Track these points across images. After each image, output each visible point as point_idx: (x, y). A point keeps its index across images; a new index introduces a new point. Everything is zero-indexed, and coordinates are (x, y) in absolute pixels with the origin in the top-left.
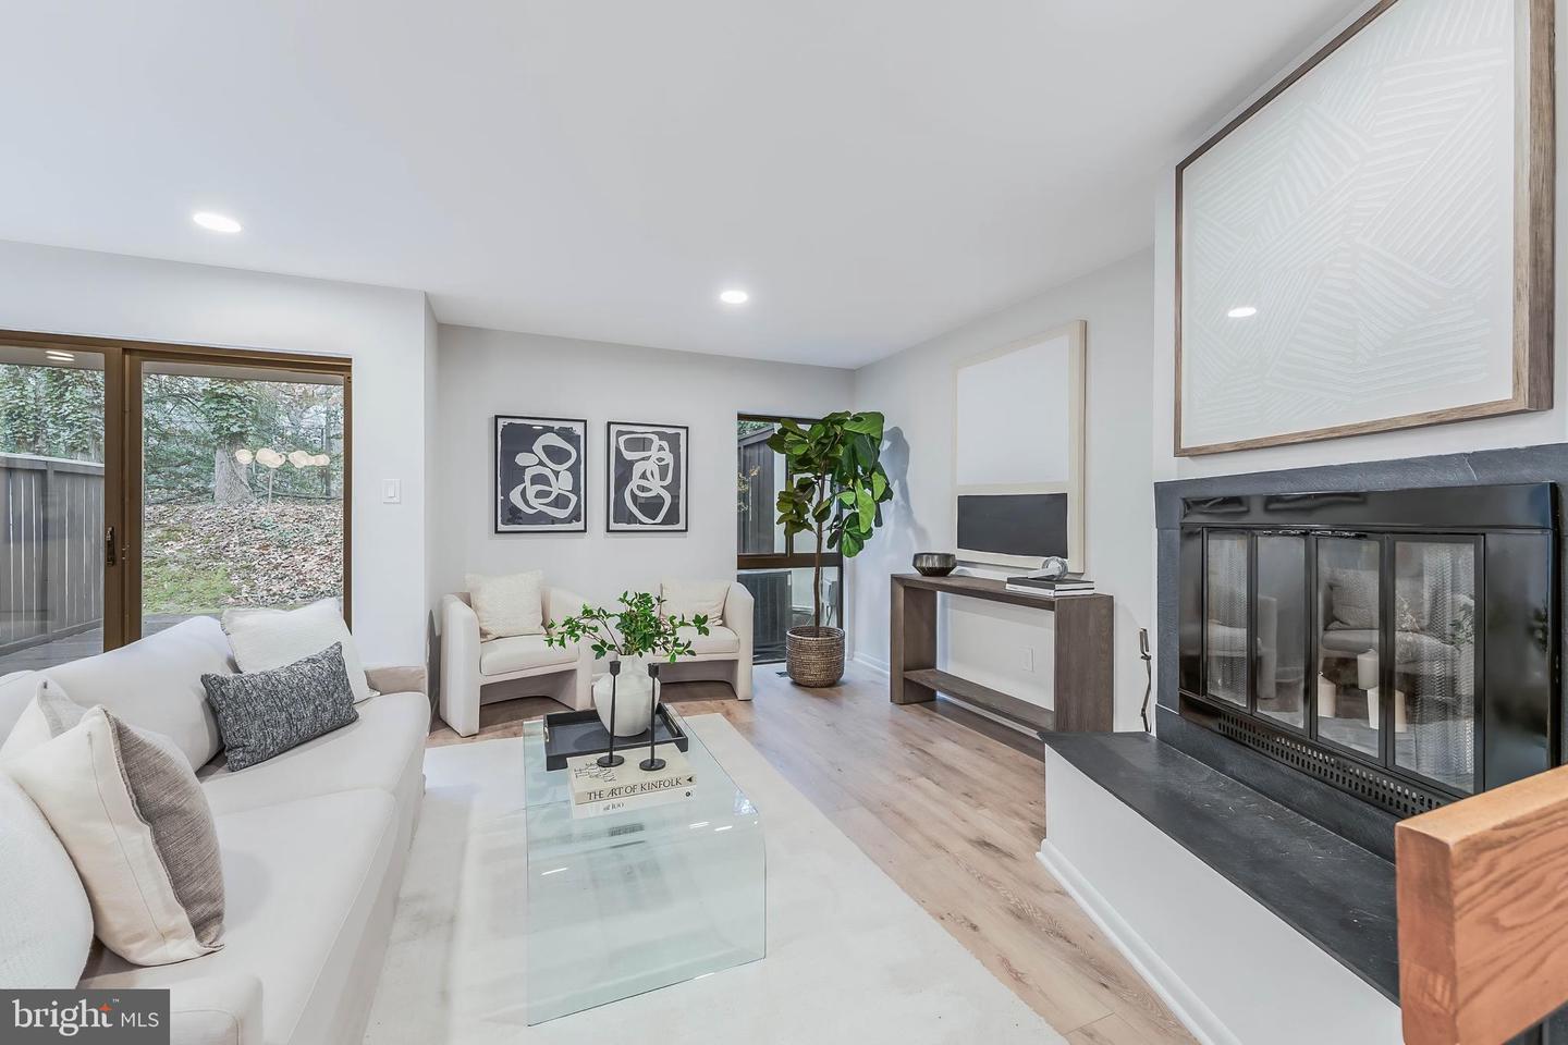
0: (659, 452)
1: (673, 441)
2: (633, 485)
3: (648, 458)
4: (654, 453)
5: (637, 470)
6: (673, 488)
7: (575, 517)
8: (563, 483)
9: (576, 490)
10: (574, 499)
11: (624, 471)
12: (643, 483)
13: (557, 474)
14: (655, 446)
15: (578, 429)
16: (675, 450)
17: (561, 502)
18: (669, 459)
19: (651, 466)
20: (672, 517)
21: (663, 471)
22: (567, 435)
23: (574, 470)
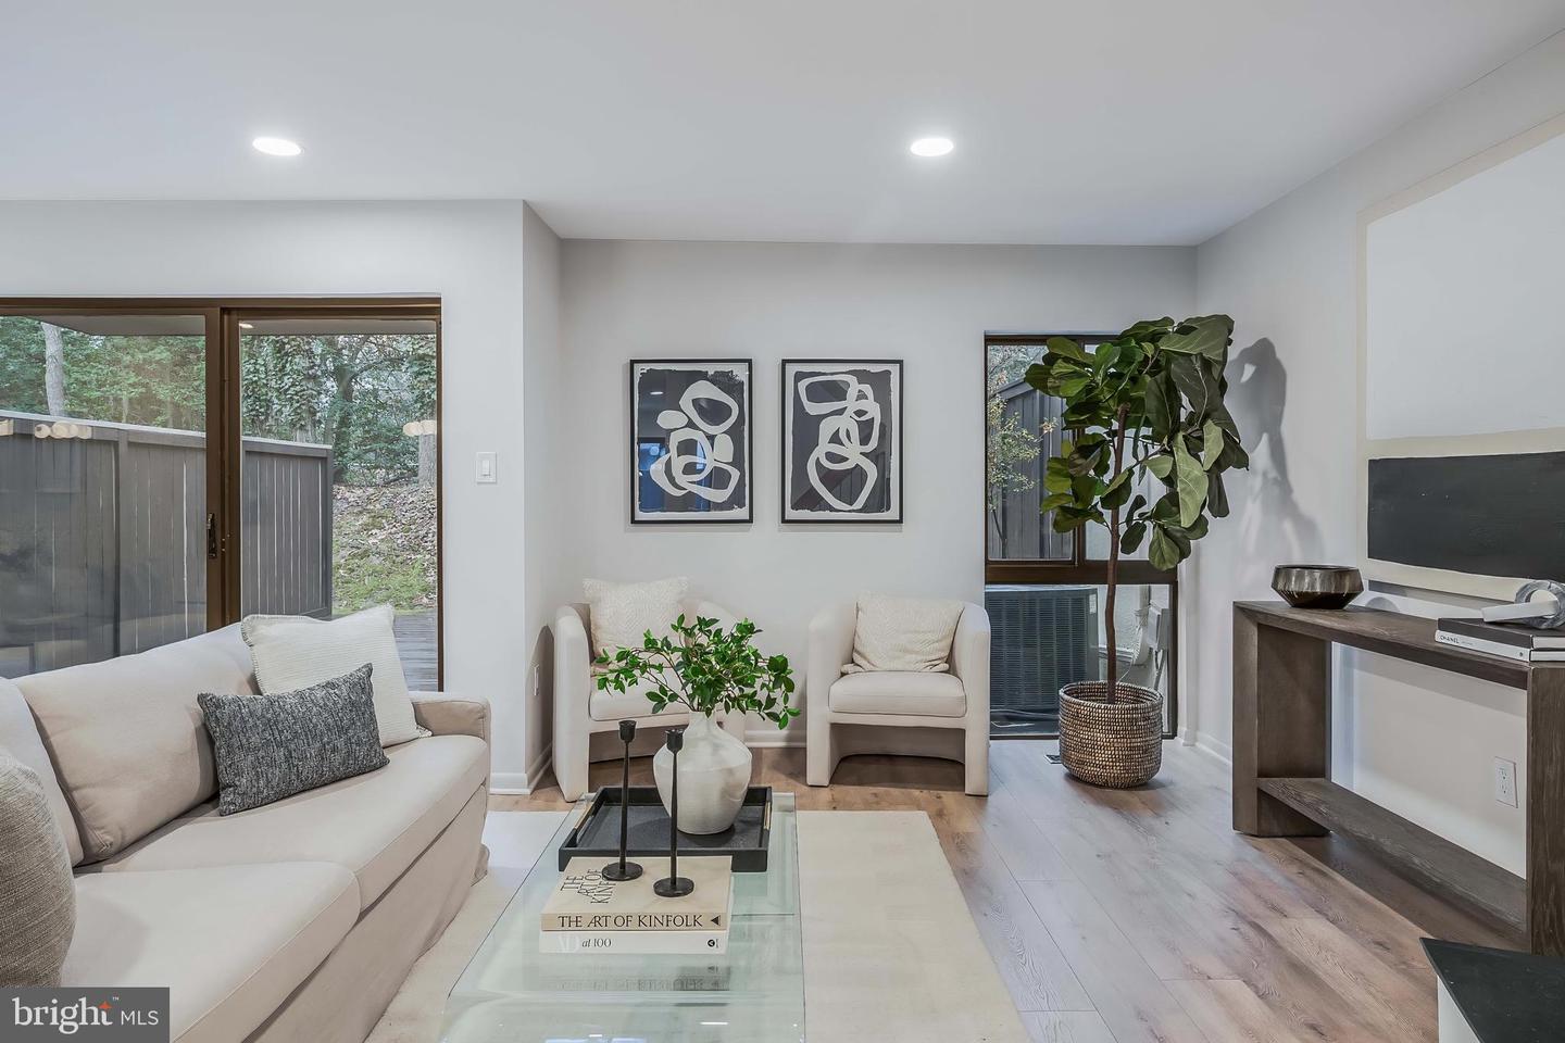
0: (860, 400)
1: (880, 383)
2: (819, 453)
3: (840, 412)
4: (851, 404)
5: (826, 429)
6: (880, 457)
7: (736, 500)
8: (721, 452)
9: (737, 462)
10: (735, 474)
11: (805, 432)
12: (835, 449)
13: (711, 438)
14: (852, 393)
15: (741, 373)
16: (882, 397)
17: (717, 478)
18: (873, 410)
19: (847, 423)
20: (880, 499)
21: (865, 429)
22: (726, 382)
23: (735, 433)
